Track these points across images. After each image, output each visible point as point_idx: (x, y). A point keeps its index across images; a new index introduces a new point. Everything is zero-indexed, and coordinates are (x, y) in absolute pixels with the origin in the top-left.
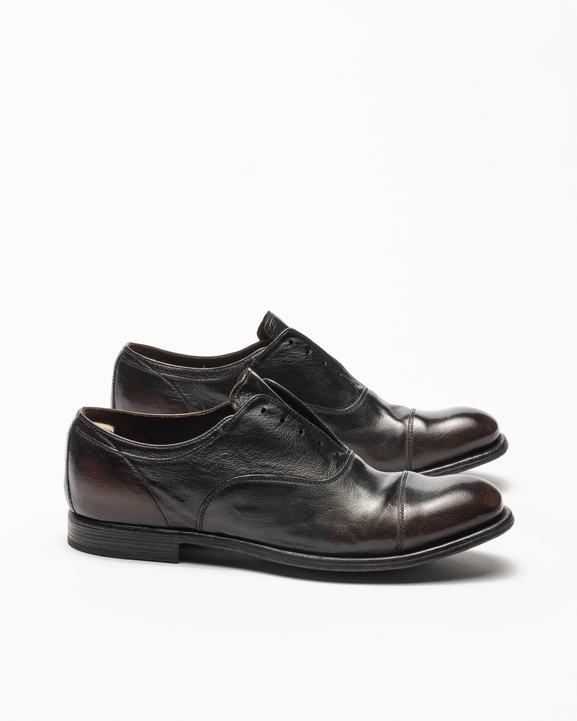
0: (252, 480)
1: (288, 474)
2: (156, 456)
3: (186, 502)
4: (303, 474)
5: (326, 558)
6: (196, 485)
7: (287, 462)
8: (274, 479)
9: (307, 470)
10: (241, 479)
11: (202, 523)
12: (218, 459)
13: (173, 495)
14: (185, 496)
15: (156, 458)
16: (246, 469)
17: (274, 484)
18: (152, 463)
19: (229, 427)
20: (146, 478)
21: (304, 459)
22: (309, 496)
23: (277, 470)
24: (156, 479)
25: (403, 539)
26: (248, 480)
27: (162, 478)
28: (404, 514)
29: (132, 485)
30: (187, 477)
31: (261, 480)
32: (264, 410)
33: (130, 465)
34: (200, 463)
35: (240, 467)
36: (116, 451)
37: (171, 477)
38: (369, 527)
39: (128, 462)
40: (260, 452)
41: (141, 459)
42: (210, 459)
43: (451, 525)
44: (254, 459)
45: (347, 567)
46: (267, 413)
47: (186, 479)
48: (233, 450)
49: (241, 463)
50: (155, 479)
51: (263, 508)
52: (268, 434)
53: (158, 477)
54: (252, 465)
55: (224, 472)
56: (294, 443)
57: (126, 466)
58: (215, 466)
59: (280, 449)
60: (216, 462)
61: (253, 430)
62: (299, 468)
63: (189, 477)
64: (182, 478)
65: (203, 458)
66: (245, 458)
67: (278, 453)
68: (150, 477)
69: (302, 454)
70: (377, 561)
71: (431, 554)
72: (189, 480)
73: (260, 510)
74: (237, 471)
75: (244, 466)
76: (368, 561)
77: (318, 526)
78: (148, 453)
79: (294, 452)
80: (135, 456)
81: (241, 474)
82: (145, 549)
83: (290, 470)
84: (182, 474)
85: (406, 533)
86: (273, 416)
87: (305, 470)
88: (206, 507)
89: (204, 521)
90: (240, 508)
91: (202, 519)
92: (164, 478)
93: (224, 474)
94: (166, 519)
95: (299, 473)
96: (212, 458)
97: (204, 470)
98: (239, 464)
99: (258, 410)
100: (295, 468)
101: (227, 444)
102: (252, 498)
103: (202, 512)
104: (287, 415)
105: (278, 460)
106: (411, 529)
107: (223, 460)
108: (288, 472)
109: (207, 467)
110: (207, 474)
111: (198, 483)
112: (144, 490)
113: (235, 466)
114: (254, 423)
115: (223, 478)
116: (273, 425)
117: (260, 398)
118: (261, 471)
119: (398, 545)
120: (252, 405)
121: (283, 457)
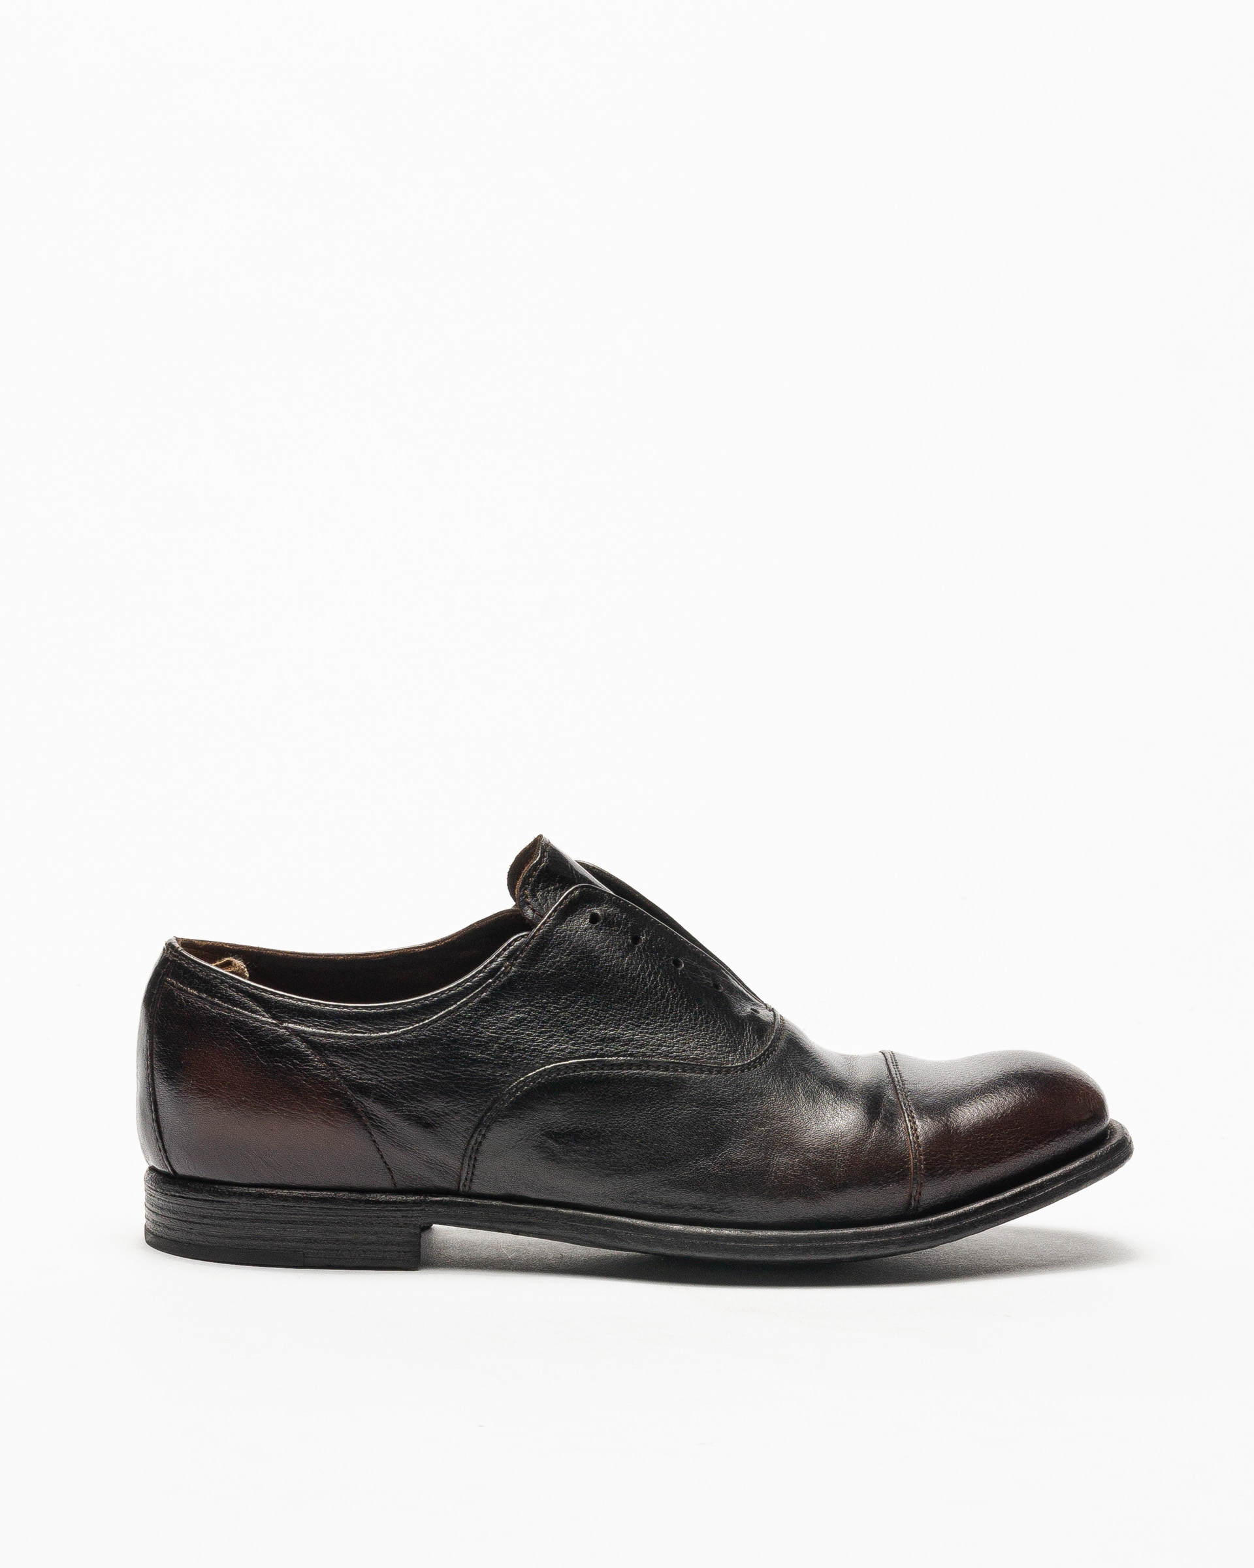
0: (583, 1070)
1: (660, 1054)
2: (365, 1029)
3: (437, 1127)
4: (693, 1053)
5: (760, 1233)
6: (460, 1088)
7: (655, 1028)
8: (630, 1065)
9: (700, 1045)
10: (558, 1069)
11: (473, 1173)
12: (503, 1028)
13: (407, 1113)
14: (435, 1114)
15: (366, 1033)
16: (566, 1048)
17: (631, 1077)
18: (357, 1045)
19: (525, 956)
20: (344, 1078)
21: (691, 1020)
22: (711, 1099)
23: (636, 1047)
24: (369, 1080)
25: (921, 1183)
26: (575, 1071)
27: (382, 1077)
28: (919, 1130)
29: (314, 1095)
30: (438, 1072)
31: (602, 1069)
32: (594, 919)
33: (307, 1051)
34: (465, 1038)
35: (555, 1043)
36: (272, 1023)
37: (401, 1073)
38: (848, 1160)
39: (303, 1046)
40: (594, 1009)
41: (330, 1036)
42: (487, 1028)
43: (1017, 1151)
44: (583, 1025)
45: (806, 1250)
46: (602, 923)
47: (437, 1077)
48: (536, 1007)
49: (555, 1035)
50: (366, 1079)
51: (610, 1132)
52: (610, 969)
53: (372, 1074)
54: (580, 1037)
55: (519, 1057)
56: (666, 987)
57: (296, 1054)
58: (499, 1043)
59: (638, 1002)
60: (500, 1034)
61: (577, 962)
62: (683, 1040)
63: (442, 1070)
64: (425, 1074)
65: (470, 1028)
66: (564, 1022)
67: (634, 1010)
68: (355, 1075)
69: (686, 1010)
70: (870, 1235)
71: (981, 1213)
72: (444, 1079)
73: (603, 1136)
74: (549, 1054)
75: (563, 1040)
76: (852, 1234)
77: (737, 1164)
78: (347, 1023)
79: (668, 1005)
80: (319, 1031)
81: (556, 1059)
82: (344, 1242)
83: (662, 1046)
84: (425, 1066)
85: (928, 1170)
86: (618, 930)
87: (694, 1045)
88: (483, 1138)
89: (477, 1170)
90: (559, 1136)
91: (473, 1165)
92: (386, 1076)
93: (520, 1062)
94: (391, 1171)
95: (684, 1051)
96: (492, 1026)
97: (475, 1055)
98: (552, 1037)
99: (582, 918)
100: (674, 1041)
101: (523, 995)
102: (586, 1112)
103: (473, 1150)
104: (644, 928)
105: (636, 1026)
106: (937, 1160)
107: (517, 1029)
108: (658, 1049)
109: (480, 1046)
110: (483, 1063)
111: (462, 1084)
112: (342, 1106)
113: (544, 1042)
114: (577, 946)
115: (519, 1069)
116: (618, 949)
117: (584, 892)
118: (601, 1050)
119: (911, 1197)
120: (568, 907)
121: (646, 1019)
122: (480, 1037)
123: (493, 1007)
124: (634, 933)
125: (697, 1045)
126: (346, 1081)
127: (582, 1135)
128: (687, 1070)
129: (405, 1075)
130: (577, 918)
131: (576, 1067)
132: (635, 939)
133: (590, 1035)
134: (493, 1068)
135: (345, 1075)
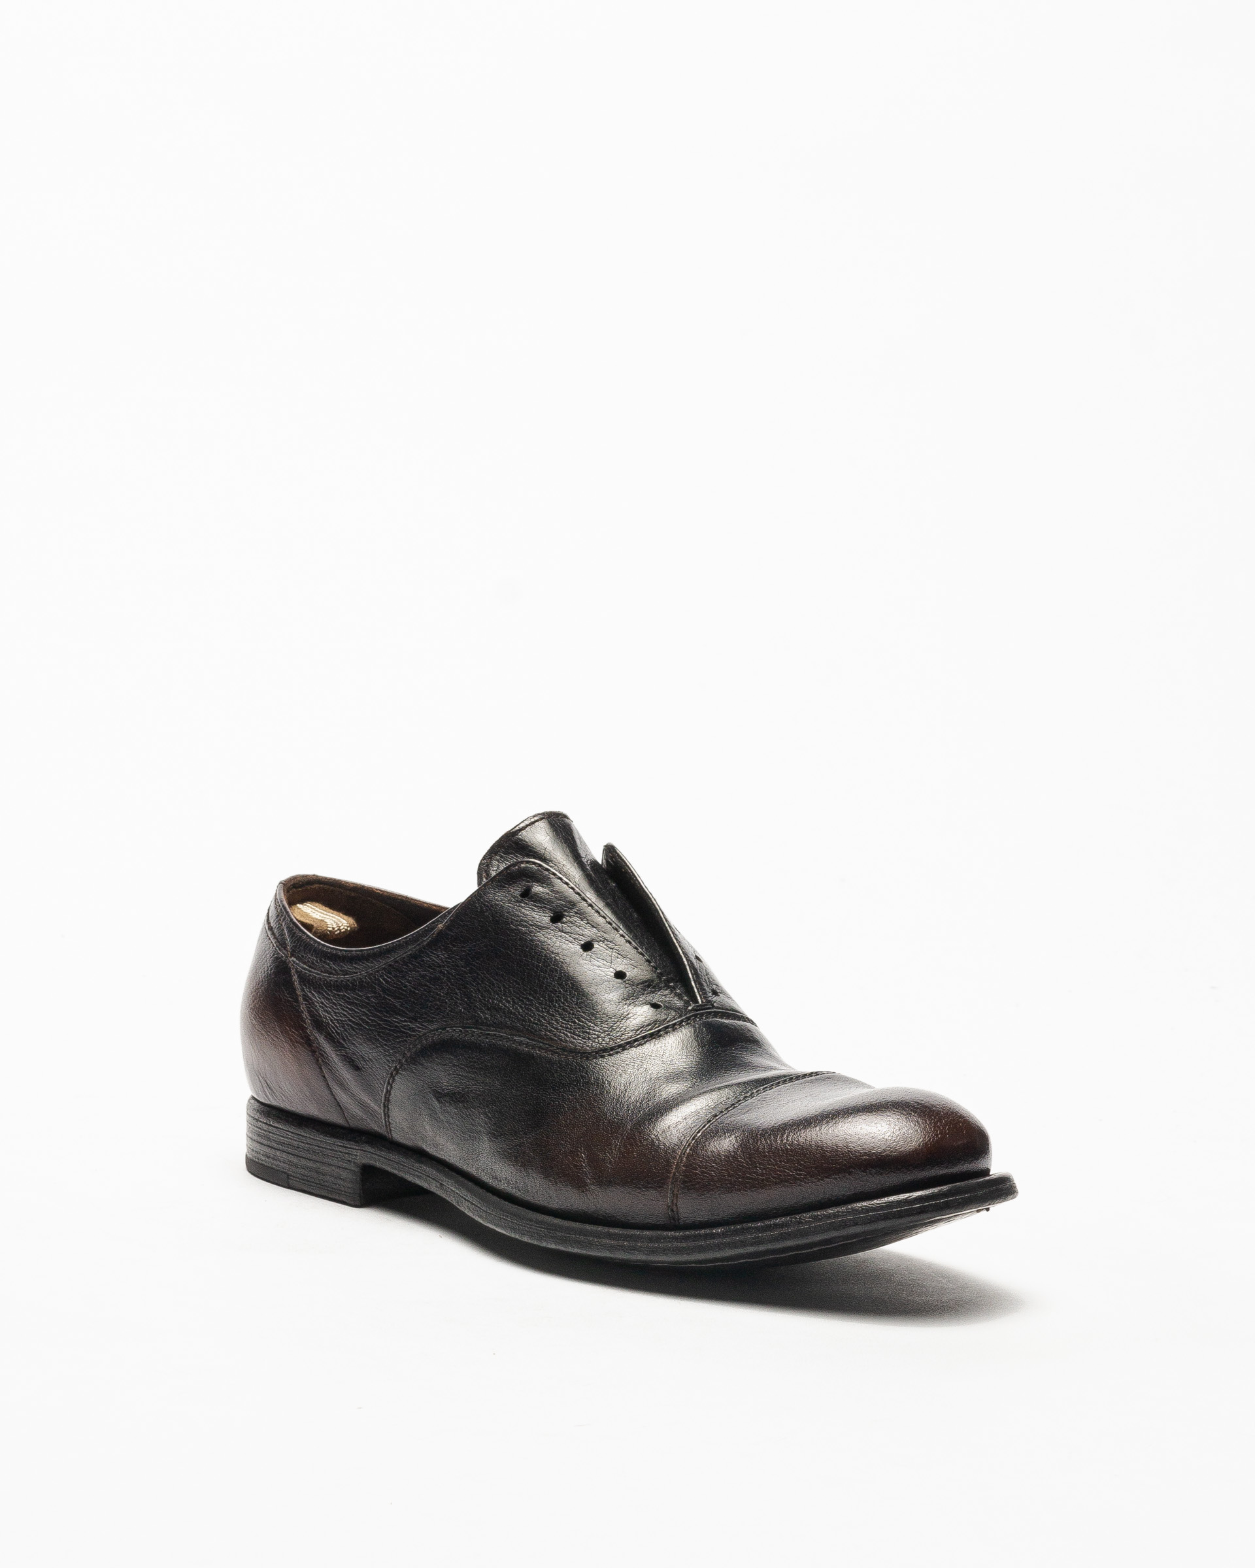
0: (466, 1035)
1: (528, 1029)
2: (335, 970)
3: (364, 1071)
6: (380, 1037)
7: (533, 1004)
8: (501, 1037)
11: (388, 1122)
13: (345, 1054)
14: (363, 1058)
16: (461, 1011)
18: (322, 983)
21: (566, 1001)
23: (512, 1020)
24: (325, 1018)
25: (678, 1195)
26: (460, 1035)
27: (333, 1017)
30: (368, 1019)
31: (479, 1036)
32: (526, 893)
33: (296, 983)
34: (393, 990)
35: (454, 1005)
36: (287, 956)
37: (345, 1015)
39: (296, 980)
40: (492, 977)
42: (410, 983)
44: (480, 992)
46: (529, 898)
47: (366, 1023)
48: (451, 969)
49: (456, 998)
51: (472, 1098)
53: (328, 1013)
54: (474, 1003)
55: (425, 1014)
56: (557, 967)
57: (291, 986)
58: (415, 999)
59: (528, 976)
60: (418, 990)
61: (491, 932)
63: (371, 1018)
65: (399, 981)
66: (467, 987)
68: (318, 1012)
69: (566, 991)
72: (371, 1026)
73: (469, 1101)
74: (447, 1014)
75: (460, 1003)
78: (325, 962)
79: (552, 984)
80: (309, 968)
82: (311, 1169)
83: (534, 1023)
84: (360, 1011)
85: (684, 1182)
86: (541, 907)
87: (561, 1026)
88: (391, 1087)
89: (391, 1118)
90: (439, 1095)
91: (388, 1113)
92: (336, 1016)
93: (425, 1018)
94: (341, 1108)
95: (550, 1031)
96: (415, 981)
97: (396, 1006)
98: (453, 999)
99: (517, 890)
100: (546, 1020)
101: (443, 955)
102: (460, 1075)
103: (386, 1097)
104: (571, 909)
105: (520, 1000)
106: (696, 1174)
107: (430, 987)
108: (529, 1026)
109: (402, 999)
110: (400, 1015)
111: (383, 1033)
112: (303, 1039)
113: (446, 1003)
114: (497, 917)
115: (423, 1025)
116: (531, 925)
117: (527, 867)
118: (486, 1018)
119: (668, 1207)
120: (508, 878)
121: (530, 994)
122: (404, 990)
123: (418, 963)
124: (558, 912)
125: (563, 1027)
126: (310, 1016)
127: (455, 1098)
128: (543, 1049)
129: (347, 1017)
130: (512, 891)
131: (461, 1031)
132: (557, 918)
133: (481, 1002)
134: (405, 1021)
135: (311, 1011)
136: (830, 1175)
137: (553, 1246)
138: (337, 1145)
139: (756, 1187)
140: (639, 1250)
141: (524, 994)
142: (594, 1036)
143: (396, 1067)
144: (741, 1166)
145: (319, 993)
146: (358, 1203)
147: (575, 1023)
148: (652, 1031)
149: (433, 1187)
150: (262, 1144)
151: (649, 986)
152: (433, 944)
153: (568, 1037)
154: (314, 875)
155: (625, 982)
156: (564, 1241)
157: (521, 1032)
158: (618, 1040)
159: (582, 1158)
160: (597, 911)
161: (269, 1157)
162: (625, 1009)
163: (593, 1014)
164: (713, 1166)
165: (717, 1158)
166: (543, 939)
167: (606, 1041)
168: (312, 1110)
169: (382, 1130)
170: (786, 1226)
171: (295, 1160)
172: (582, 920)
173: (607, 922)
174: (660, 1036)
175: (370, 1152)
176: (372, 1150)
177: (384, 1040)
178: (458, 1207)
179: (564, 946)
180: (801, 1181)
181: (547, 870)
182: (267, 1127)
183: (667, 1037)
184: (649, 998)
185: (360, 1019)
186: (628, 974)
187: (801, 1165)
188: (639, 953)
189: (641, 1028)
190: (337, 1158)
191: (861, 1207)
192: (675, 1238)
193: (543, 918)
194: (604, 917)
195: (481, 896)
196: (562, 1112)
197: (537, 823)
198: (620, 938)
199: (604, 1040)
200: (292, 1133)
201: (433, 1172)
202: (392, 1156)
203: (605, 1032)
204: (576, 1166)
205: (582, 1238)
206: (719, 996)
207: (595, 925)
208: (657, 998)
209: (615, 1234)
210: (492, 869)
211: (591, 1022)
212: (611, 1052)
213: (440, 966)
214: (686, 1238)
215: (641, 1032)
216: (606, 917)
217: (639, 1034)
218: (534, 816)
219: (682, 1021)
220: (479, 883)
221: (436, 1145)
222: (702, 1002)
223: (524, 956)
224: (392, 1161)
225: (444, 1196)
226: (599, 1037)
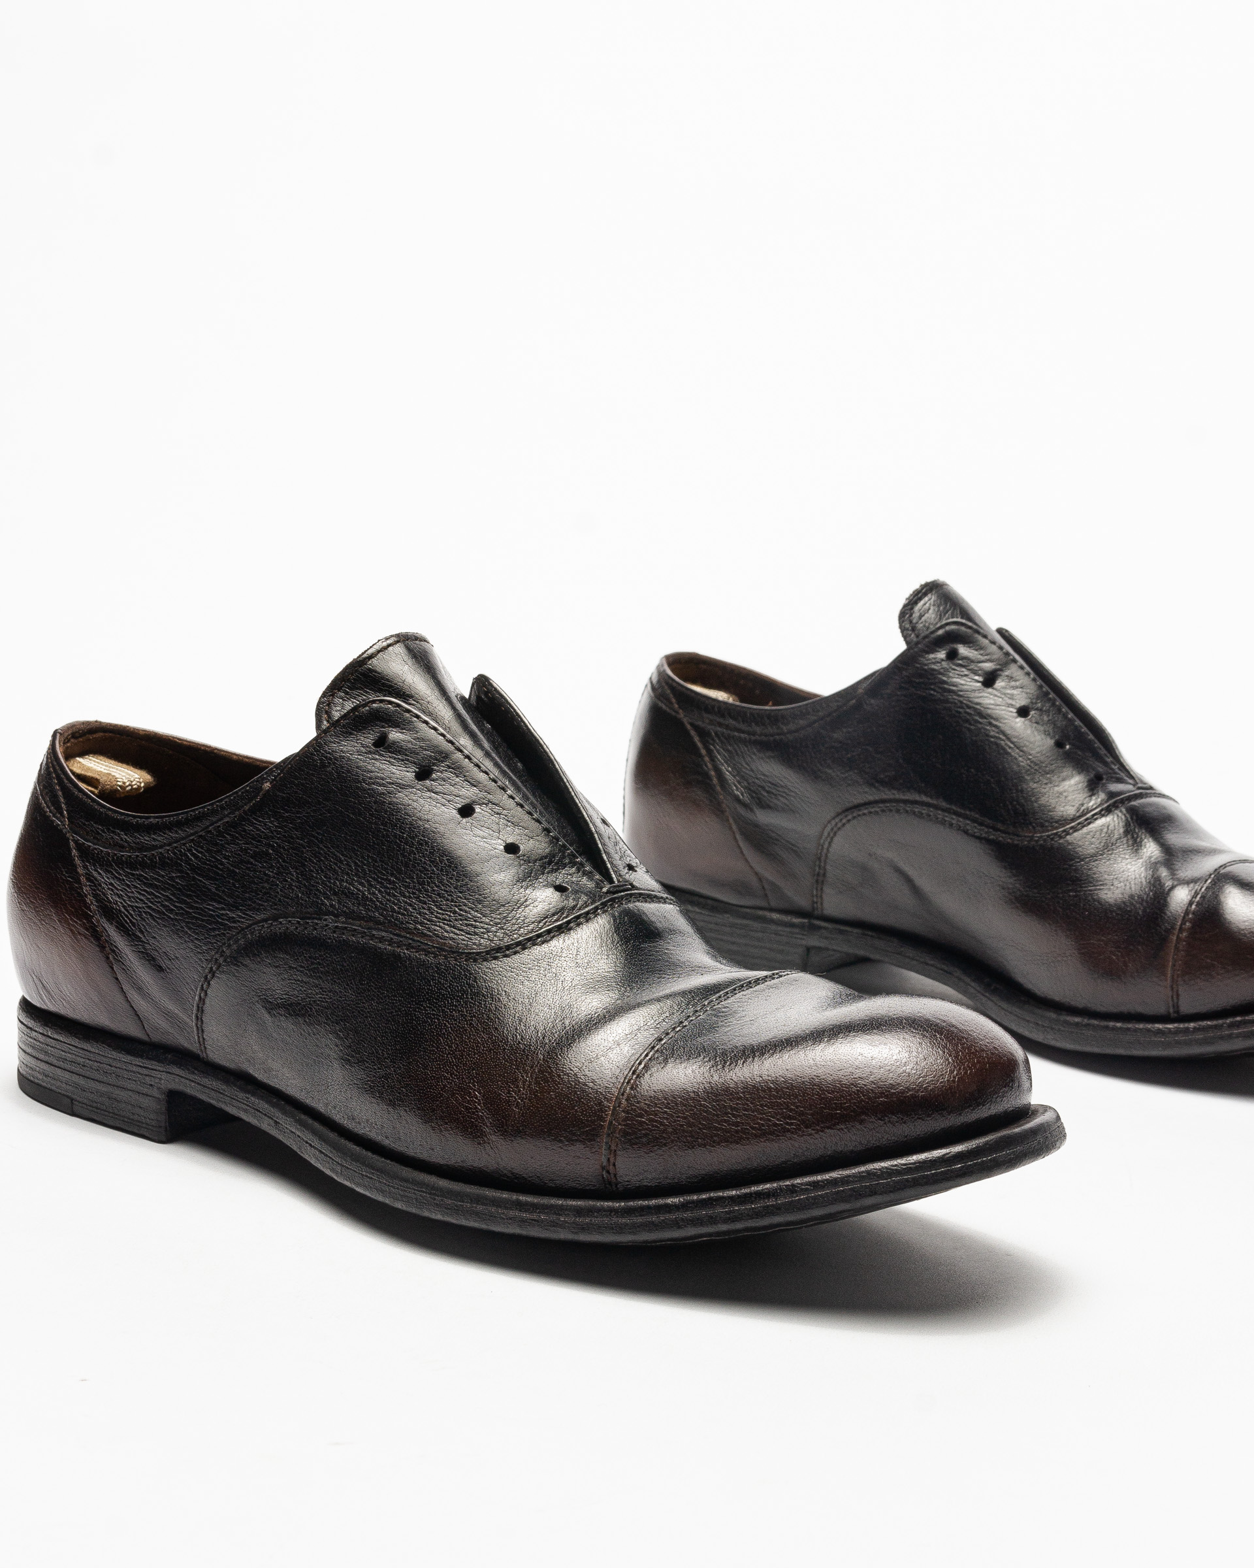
1: (392, 922)
3: (168, 972)
4: (429, 929)
6: (190, 928)
7: (398, 888)
9: (443, 919)
10: (282, 922)
11: (201, 1035)
13: (143, 950)
14: (167, 955)
17: (349, 946)
21: (442, 884)
24: (116, 904)
25: (617, 1151)
27: (126, 903)
29: (68, 913)
30: (173, 905)
32: (380, 741)
33: (75, 860)
35: (288, 889)
37: (142, 900)
39: (74, 853)
46: (385, 748)
48: (282, 841)
49: (291, 879)
51: (316, 1011)
53: (119, 897)
55: (250, 899)
62: (424, 909)
63: (177, 904)
66: (304, 865)
68: (105, 895)
72: (177, 914)
73: (309, 1015)
74: (279, 901)
75: (297, 886)
78: (113, 832)
82: (102, 1095)
83: (399, 913)
84: (163, 895)
85: (625, 1134)
86: (403, 760)
87: (436, 917)
88: (206, 994)
89: (205, 1033)
90: (272, 1006)
91: (201, 1026)
92: (129, 901)
93: (249, 905)
94: (139, 1018)
95: (422, 924)
96: (234, 857)
97: (210, 890)
98: (287, 881)
99: (368, 739)
100: (415, 909)
101: (272, 824)
102: (299, 980)
103: (198, 1007)
104: (442, 762)
105: (378, 882)
106: (641, 1123)
107: (256, 865)
108: (392, 916)
109: (217, 880)
110: (215, 901)
111: (193, 924)
112: (87, 929)
113: (277, 885)
114: (343, 772)
115: (247, 915)
116: (390, 783)
117: (381, 708)
118: (332, 905)
119: (603, 1168)
120: (356, 723)
121: (392, 875)
122: (219, 869)
123: (240, 834)
124: (424, 766)
125: (440, 918)
126: (96, 902)
127: (294, 1009)
128: (413, 948)
129: (145, 903)
130: (362, 738)
131: (298, 922)
132: (424, 774)
133: (326, 884)
134: (223, 909)
135: (97, 895)
136: (834, 1125)
137: (439, 1217)
138: (135, 1065)
139: (727, 1141)
140: (562, 1226)
141: (384, 875)
142: (482, 930)
143: (211, 968)
144: (706, 1112)
145: (107, 871)
146: (164, 1139)
147: (455, 912)
148: (559, 923)
149: (265, 1125)
150: (37, 1059)
151: (550, 863)
152: (256, 810)
153: (447, 932)
154: (96, 721)
155: (519, 857)
156: (456, 1211)
157: (381, 924)
158: (515, 936)
159: (476, 1098)
160: (477, 765)
161: (47, 1076)
162: (521, 893)
163: (480, 902)
164: (666, 1112)
165: (672, 1101)
166: (406, 801)
167: (499, 938)
168: (101, 1019)
169: (194, 1048)
170: (774, 1195)
171: (82, 1081)
172: (457, 777)
173: (490, 778)
174: (570, 929)
175: (178, 1075)
176: (181, 1073)
177: (194, 932)
178: (302, 1155)
179: (435, 810)
180: (792, 1133)
181: (408, 711)
182: (44, 1038)
183: (579, 930)
184: (551, 878)
185: (162, 905)
186: (522, 847)
187: (791, 1110)
188: (534, 819)
189: (545, 918)
190: (136, 1081)
191: (880, 1170)
192: (611, 1210)
193: (407, 774)
194: (486, 773)
195: (320, 746)
196: (444, 1034)
197: (391, 648)
198: (508, 800)
199: (495, 936)
200: (76, 1047)
201: (264, 1106)
202: (206, 1081)
203: (497, 924)
204: (467, 1108)
205: (480, 1208)
206: (636, 871)
207: (475, 783)
208: (561, 877)
209: (527, 1203)
210: (335, 709)
211: (477, 911)
212: (508, 952)
213: (267, 838)
214: (629, 1211)
215: (545, 924)
216: (489, 772)
217: (541, 928)
218: (387, 639)
219: (596, 908)
220: (318, 726)
221: (268, 1070)
222: (619, 881)
223: (382, 824)
224: (209, 1088)
225: (280, 1137)
226: (488, 932)
